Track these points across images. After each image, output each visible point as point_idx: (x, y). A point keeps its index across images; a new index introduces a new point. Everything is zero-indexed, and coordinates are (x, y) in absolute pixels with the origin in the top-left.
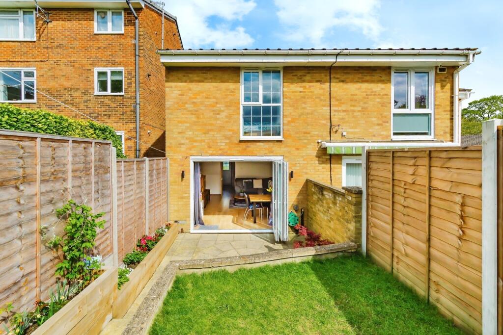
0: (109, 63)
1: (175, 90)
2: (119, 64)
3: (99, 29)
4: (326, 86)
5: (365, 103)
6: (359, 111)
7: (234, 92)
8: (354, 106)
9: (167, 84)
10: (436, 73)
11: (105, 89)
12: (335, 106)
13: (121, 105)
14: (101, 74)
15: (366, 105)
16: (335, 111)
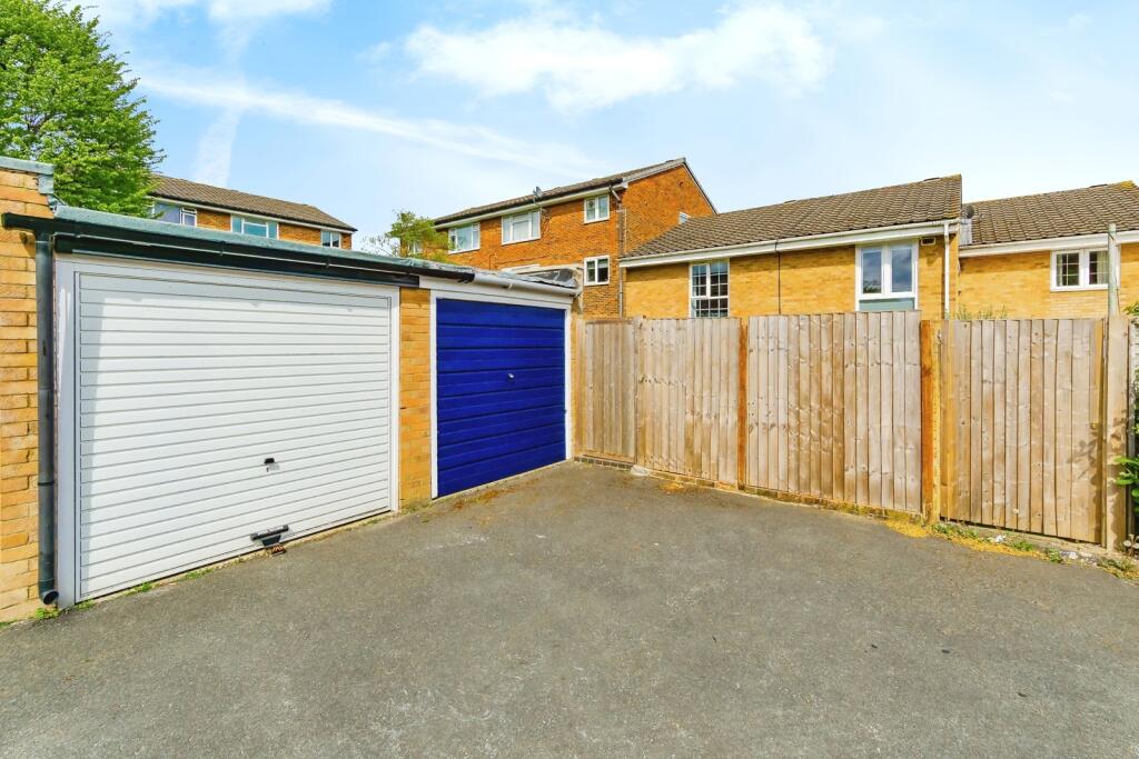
0: (596, 252)
1: (634, 288)
2: (605, 252)
3: (588, 218)
4: (775, 274)
5: (822, 290)
6: (815, 300)
7: (683, 288)
8: (807, 294)
9: (629, 284)
10: (920, 247)
11: (593, 279)
12: (786, 295)
13: (607, 295)
14: (591, 264)
15: (822, 293)
16: (786, 301)
